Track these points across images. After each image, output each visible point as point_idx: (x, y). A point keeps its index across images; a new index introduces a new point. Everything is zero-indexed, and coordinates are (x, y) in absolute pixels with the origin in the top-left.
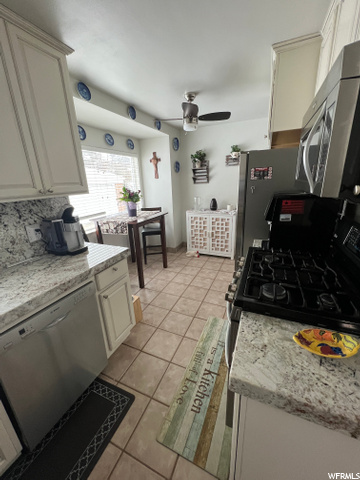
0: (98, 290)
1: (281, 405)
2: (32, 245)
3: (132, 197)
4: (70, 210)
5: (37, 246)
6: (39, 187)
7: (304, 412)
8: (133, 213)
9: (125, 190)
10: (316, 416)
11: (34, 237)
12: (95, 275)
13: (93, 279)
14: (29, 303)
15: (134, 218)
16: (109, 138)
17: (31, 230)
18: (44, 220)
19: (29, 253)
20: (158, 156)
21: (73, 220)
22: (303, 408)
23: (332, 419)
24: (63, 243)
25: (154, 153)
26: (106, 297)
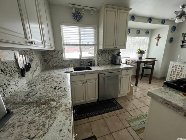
0: (121, 75)
1: (161, 101)
2: (109, 61)
3: (141, 52)
4: (120, 53)
5: (110, 61)
6: (114, 46)
7: (168, 104)
8: (140, 58)
9: (139, 49)
10: (172, 106)
11: (110, 59)
12: (122, 70)
13: (120, 71)
14: (107, 70)
15: (140, 60)
16: (138, 31)
17: (110, 57)
18: (113, 55)
19: (108, 63)
20: (160, 36)
21: (120, 56)
22: (168, 103)
23: (177, 108)
24: (116, 62)
25: (159, 35)
26: (123, 78)
